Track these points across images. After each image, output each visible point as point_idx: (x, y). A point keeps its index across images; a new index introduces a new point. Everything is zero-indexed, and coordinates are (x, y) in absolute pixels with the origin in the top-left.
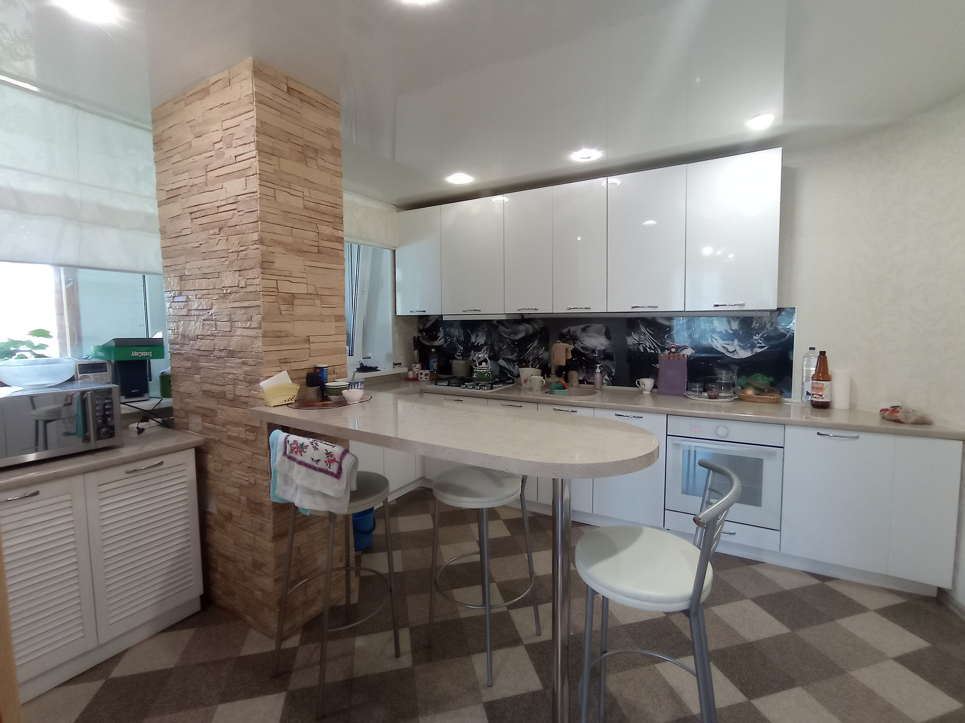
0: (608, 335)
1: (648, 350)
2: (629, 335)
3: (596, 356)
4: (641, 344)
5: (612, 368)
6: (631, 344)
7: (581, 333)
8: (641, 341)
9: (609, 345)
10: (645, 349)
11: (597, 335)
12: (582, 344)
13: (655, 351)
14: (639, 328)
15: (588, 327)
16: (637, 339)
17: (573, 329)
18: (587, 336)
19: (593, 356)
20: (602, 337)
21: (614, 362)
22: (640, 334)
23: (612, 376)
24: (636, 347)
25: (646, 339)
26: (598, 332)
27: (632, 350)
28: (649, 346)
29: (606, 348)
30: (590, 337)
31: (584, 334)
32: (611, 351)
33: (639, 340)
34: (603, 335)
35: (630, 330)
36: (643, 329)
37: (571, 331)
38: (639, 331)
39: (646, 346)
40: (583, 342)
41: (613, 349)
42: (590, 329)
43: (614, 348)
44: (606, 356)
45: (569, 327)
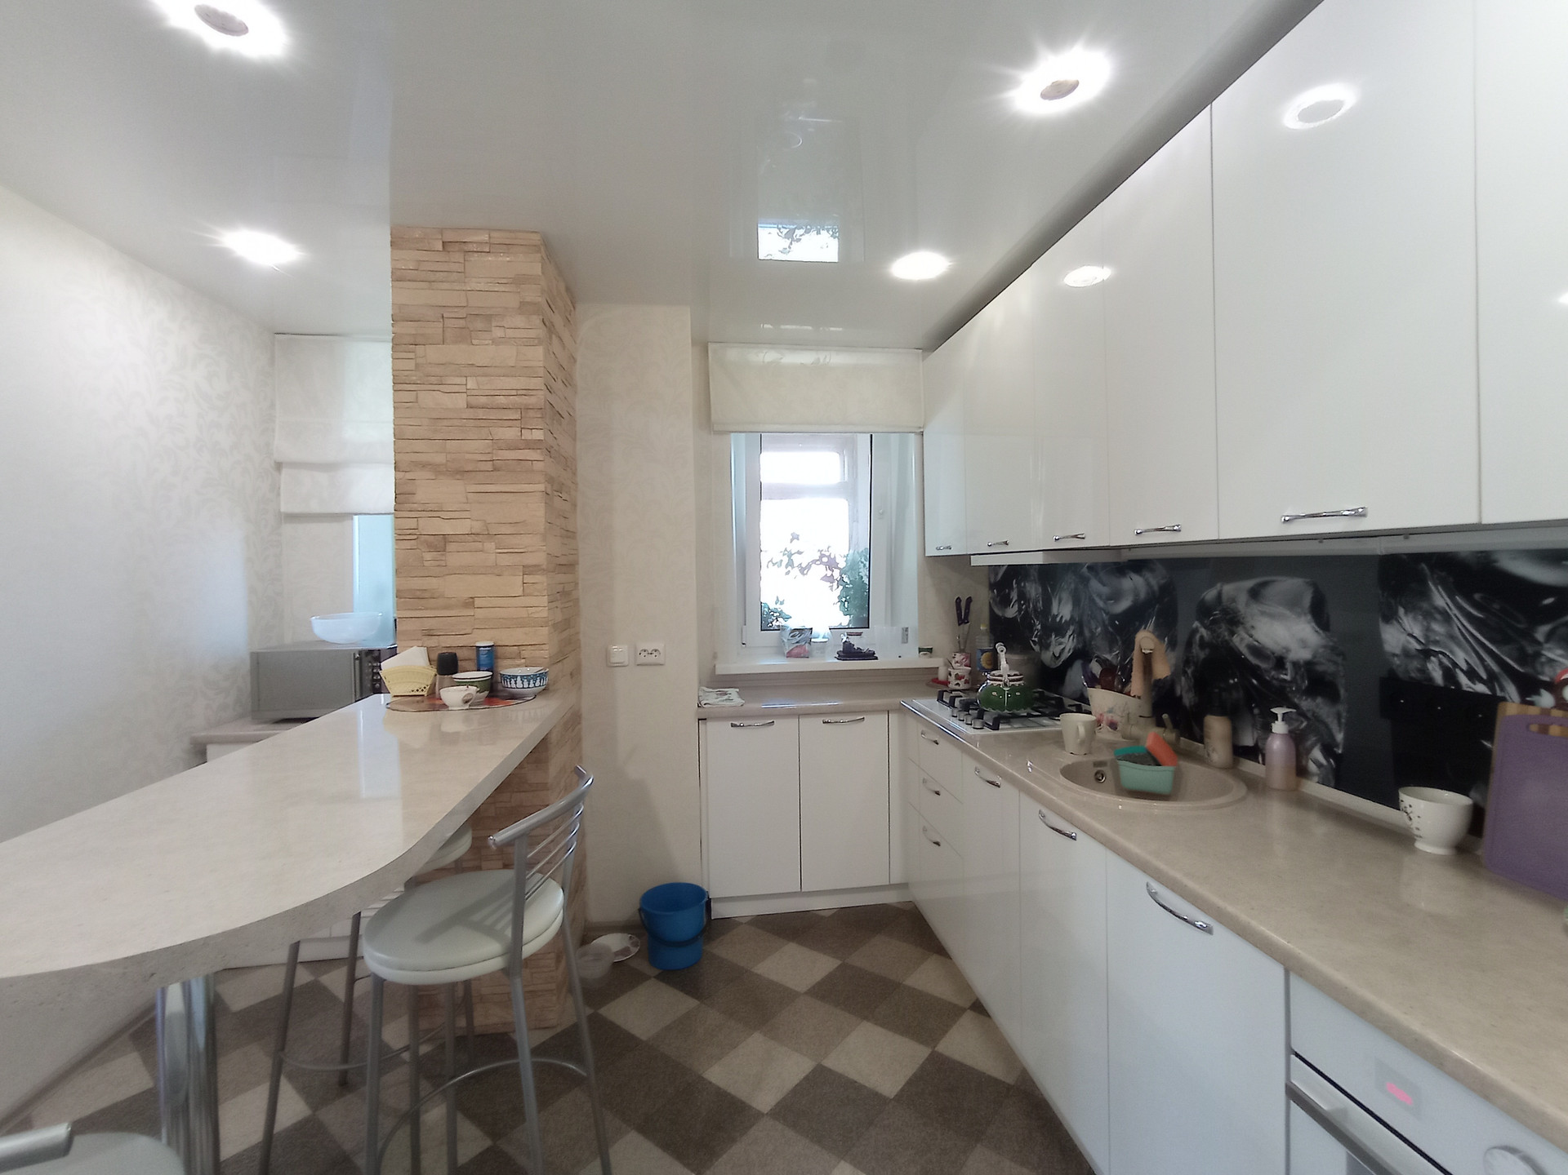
0: (1319, 614)
1: (1464, 680)
2: (1390, 617)
3: (1288, 678)
4: (1436, 654)
5: (1334, 727)
6: (1398, 651)
7: (1247, 605)
8: (1436, 643)
9: (1325, 647)
10: (1449, 674)
11: (1288, 613)
12: (1251, 636)
13: (1492, 689)
14: (1425, 594)
15: (1264, 584)
16: (1417, 632)
17: (1228, 589)
18: (1263, 613)
19: (1278, 679)
20: (1303, 618)
21: (1341, 708)
22: (1428, 615)
23: (1337, 757)
24: (1415, 664)
25: (1452, 637)
26: (1292, 603)
27: (1401, 675)
28: (1464, 667)
29: (1314, 656)
30: (1272, 616)
31: (1255, 608)
32: (1331, 668)
33: (1427, 637)
34: (1305, 614)
35: (1393, 601)
36: (1440, 599)
37: (1225, 597)
38: (1425, 605)
39: (1455, 665)
40: (1253, 632)
41: (1335, 663)
42: (1270, 591)
43: (1339, 660)
44: (1317, 681)
45: (1219, 585)
